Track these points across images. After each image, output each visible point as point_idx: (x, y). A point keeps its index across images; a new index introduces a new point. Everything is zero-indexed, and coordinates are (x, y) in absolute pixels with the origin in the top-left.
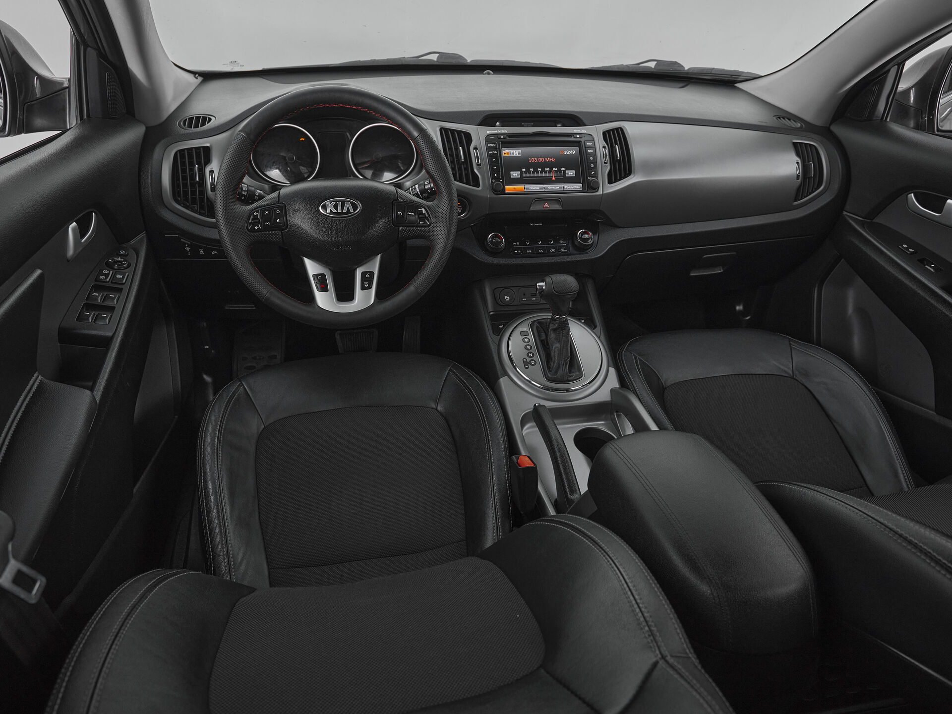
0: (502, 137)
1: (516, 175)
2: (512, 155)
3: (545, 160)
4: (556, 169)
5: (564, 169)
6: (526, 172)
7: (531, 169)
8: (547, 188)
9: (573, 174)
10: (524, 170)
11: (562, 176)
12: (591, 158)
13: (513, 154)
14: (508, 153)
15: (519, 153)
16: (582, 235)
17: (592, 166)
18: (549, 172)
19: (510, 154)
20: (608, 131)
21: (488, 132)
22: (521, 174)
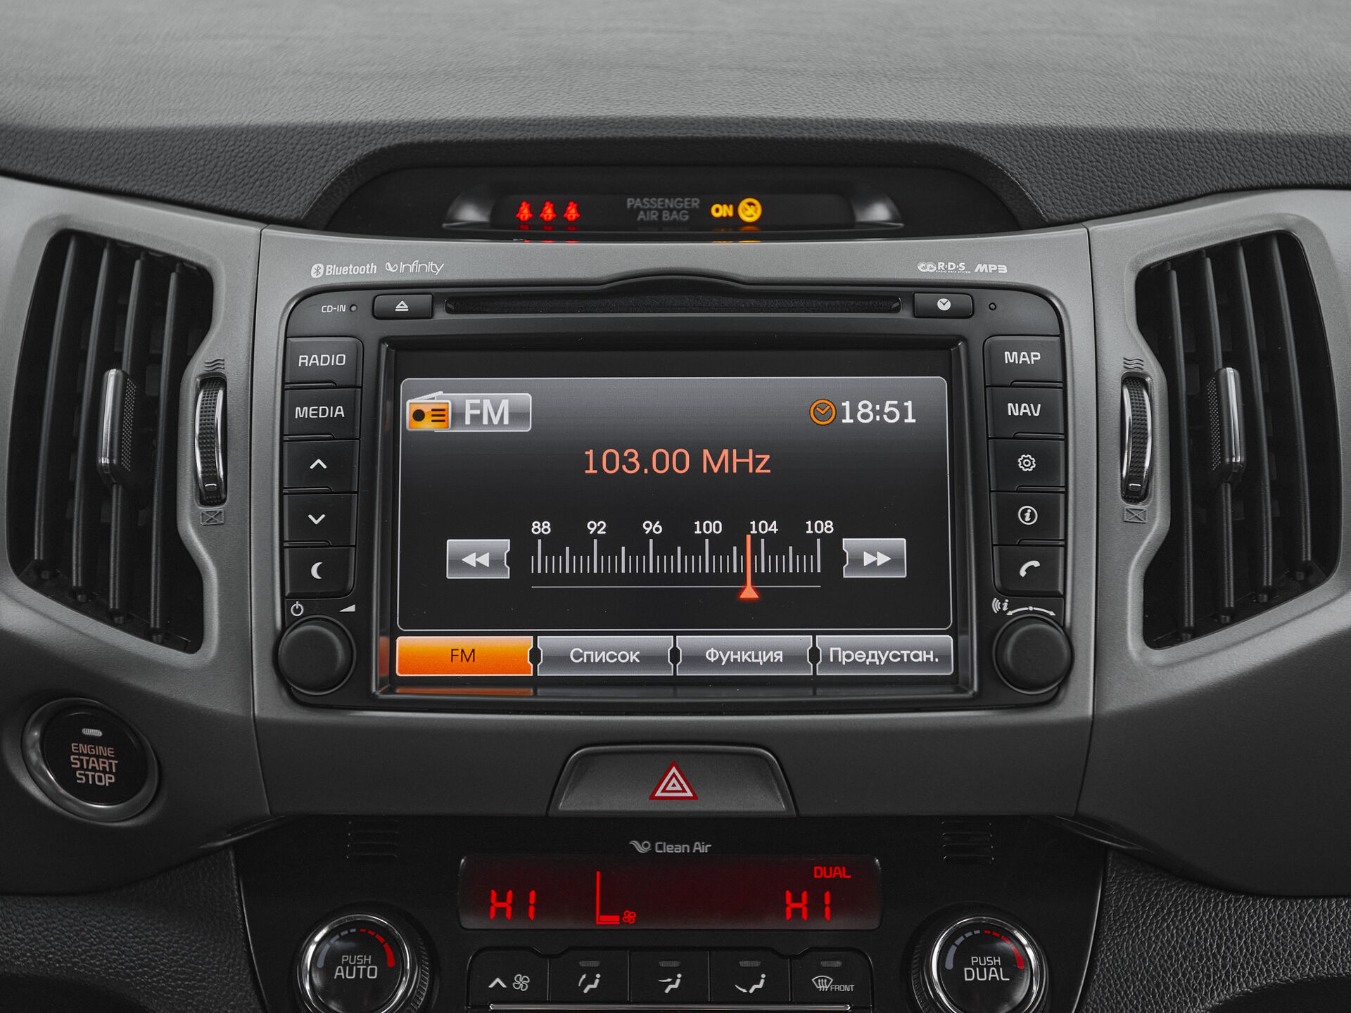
0: (402, 307)
1: (485, 560)
2: (467, 427)
3: (697, 460)
4: (774, 528)
5: (828, 527)
6: (553, 546)
7: (592, 526)
8: (698, 659)
9: (894, 563)
10: (541, 527)
11: (811, 577)
12: (1027, 463)
13: (477, 419)
14: (439, 414)
15: (516, 416)
16: (962, 959)
17: (1027, 520)
18: (721, 545)
19: (458, 416)
20: (1188, 264)
21: (320, 273)
22: (519, 558)
